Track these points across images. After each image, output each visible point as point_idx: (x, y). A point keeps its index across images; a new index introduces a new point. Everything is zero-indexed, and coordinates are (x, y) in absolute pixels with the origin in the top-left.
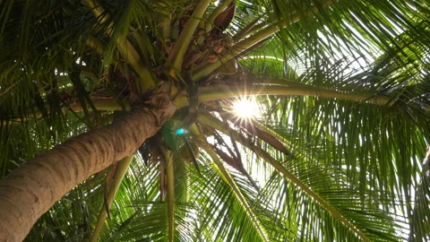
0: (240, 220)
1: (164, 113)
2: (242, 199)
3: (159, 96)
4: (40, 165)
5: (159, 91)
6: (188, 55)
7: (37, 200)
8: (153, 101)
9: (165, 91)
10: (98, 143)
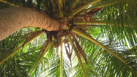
0: (58, 74)
1: (63, 26)
2: (61, 68)
3: (64, 21)
4: (34, 11)
5: (64, 19)
6: (76, 16)
7: (30, 20)
8: (62, 21)
9: (66, 20)
10: (48, 19)
